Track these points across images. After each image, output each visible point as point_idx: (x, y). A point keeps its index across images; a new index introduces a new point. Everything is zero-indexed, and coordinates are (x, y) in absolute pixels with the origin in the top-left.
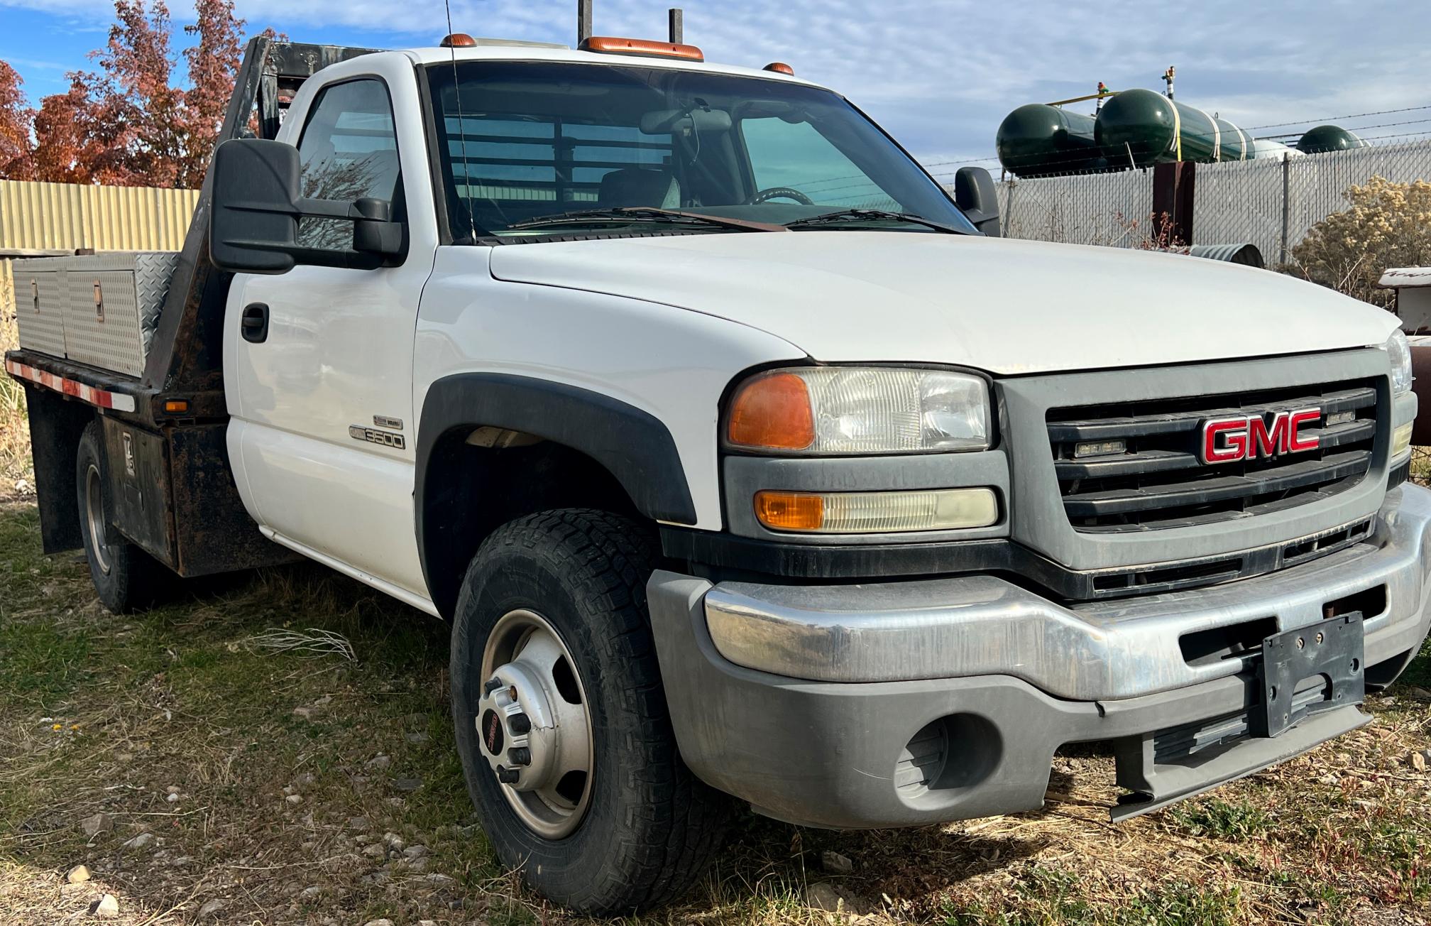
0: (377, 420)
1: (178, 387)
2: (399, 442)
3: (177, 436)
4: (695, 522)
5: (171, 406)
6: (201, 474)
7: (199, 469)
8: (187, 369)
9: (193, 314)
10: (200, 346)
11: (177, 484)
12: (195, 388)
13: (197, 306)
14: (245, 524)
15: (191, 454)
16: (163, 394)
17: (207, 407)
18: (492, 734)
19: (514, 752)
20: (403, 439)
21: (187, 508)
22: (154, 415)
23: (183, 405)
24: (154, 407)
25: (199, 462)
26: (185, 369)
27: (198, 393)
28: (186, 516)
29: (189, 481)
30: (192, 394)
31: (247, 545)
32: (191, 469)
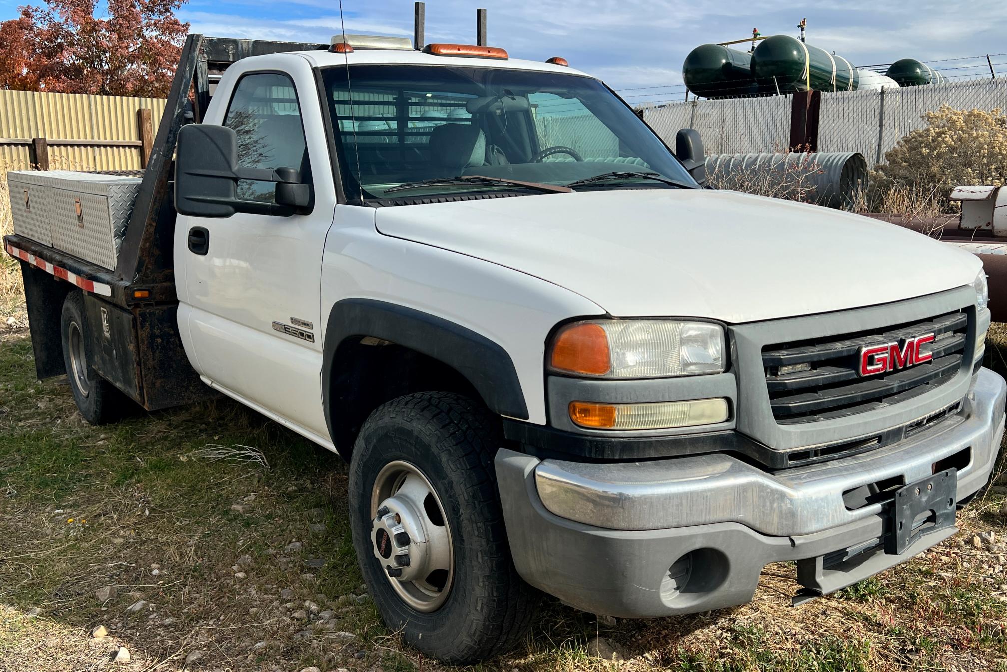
0: (293, 320)
1: (142, 281)
2: (310, 337)
3: (143, 315)
4: (528, 418)
5: (138, 294)
6: (159, 340)
7: (158, 337)
8: (149, 268)
9: (152, 230)
10: (157, 252)
11: (143, 347)
12: (154, 281)
13: (154, 224)
14: (190, 374)
15: (152, 327)
16: (132, 286)
17: (162, 294)
18: (383, 545)
19: (399, 558)
20: (313, 336)
21: (151, 363)
22: (126, 300)
23: (146, 294)
24: (126, 295)
25: (157, 332)
26: (147, 268)
27: (157, 285)
28: (149, 369)
29: (151, 345)
30: (152, 285)
31: (191, 388)
32: (153, 337)
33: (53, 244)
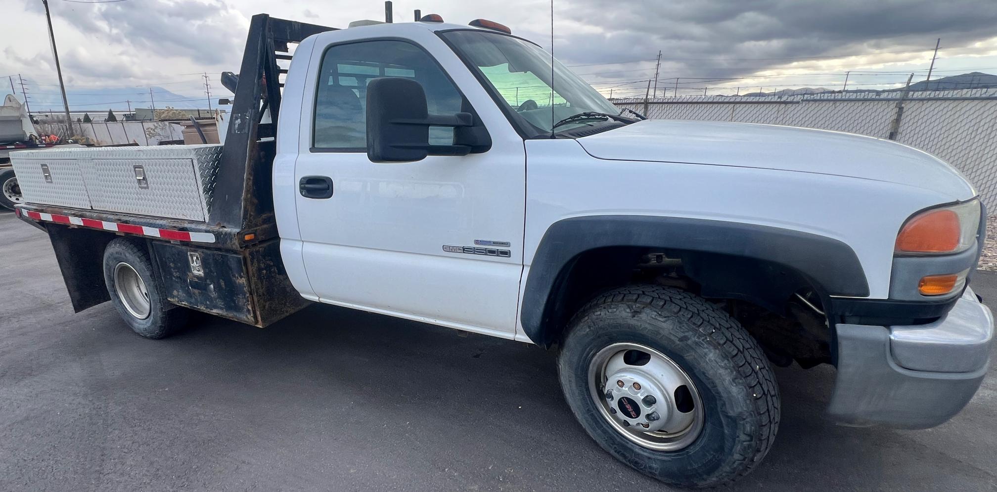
0: (477, 242)
1: (249, 227)
2: (506, 254)
3: (251, 254)
4: (867, 294)
5: (247, 238)
6: (264, 272)
7: (263, 269)
8: (252, 215)
9: (251, 183)
10: (256, 201)
11: (254, 280)
12: (256, 225)
13: (252, 178)
14: (294, 295)
15: (259, 262)
16: (242, 232)
17: (263, 235)
18: (630, 410)
20: (510, 252)
21: (261, 291)
22: (239, 244)
23: (252, 235)
24: (239, 239)
25: (262, 266)
26: (251, 215)
27: (258, 228)
28: (260, 296)
29: (259, 278)
30: (255, 229)
31: (287, 303)
32: (260, 270)
33: (92, 207)
